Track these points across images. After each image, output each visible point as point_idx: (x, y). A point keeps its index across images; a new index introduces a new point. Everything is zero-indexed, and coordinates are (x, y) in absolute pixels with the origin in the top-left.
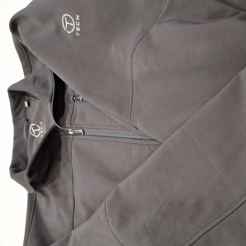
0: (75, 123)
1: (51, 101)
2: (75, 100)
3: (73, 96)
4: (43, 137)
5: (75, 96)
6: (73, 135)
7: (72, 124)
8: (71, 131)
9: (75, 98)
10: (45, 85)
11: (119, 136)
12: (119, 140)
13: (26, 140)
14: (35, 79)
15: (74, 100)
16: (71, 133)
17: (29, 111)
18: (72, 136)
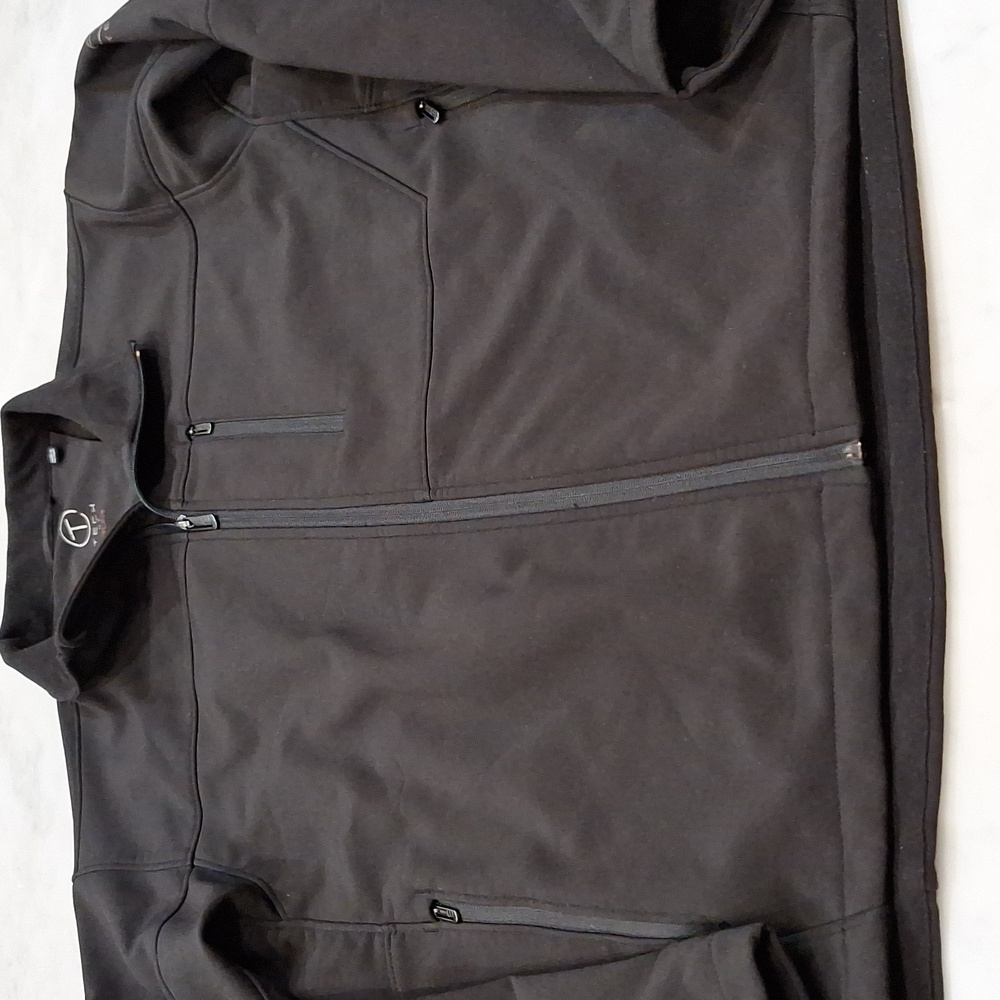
0: (194, 498)
1: (132, 440)
2: (192, 437)
3: (188, 426)
4: (99, 546)
5: (191, 426)
6: (188, 531)
7: (187, 503)
8: (184, 520)
9: (191, 432)
10: (117, 400)
11: (312, 524)
12: (311, 533)
13: (48, 559)
14: (86, 383)
15: (189, 435)
16: (184, 525)
17: (58, 474)
18: (186, 534)
